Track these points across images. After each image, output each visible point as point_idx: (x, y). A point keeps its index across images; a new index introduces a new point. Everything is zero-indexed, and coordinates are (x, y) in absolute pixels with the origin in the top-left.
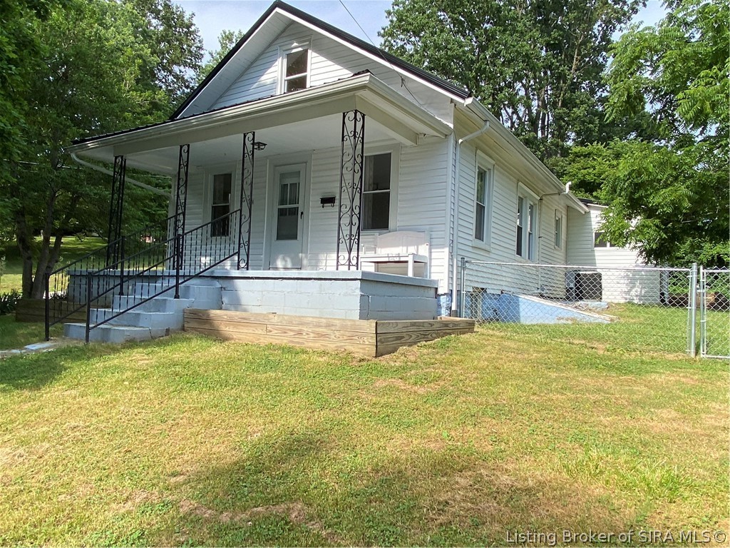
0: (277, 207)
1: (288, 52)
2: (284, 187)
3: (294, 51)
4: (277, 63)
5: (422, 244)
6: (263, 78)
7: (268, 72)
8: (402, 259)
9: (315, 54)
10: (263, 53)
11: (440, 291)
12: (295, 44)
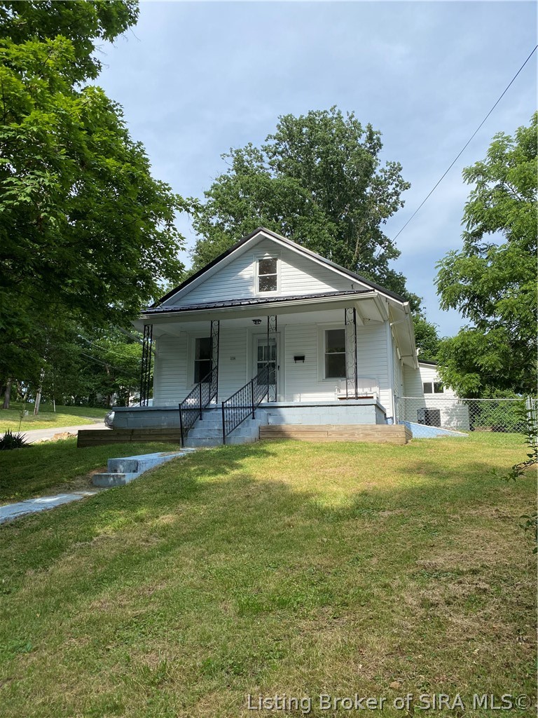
0: (256, 362)
1: (260, 259)
2: (260, 348)
3: (265, 258)
4: (252, 265)
5: (373, 386)
6: (240, 273)
7: (246, 269)
8: (368, 395)
9: (283, 262)
10: (239, 257)
11: (388, 416)
12: (267, 254)
